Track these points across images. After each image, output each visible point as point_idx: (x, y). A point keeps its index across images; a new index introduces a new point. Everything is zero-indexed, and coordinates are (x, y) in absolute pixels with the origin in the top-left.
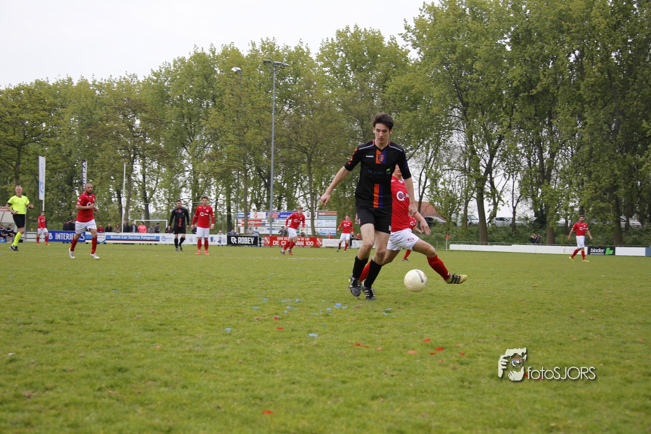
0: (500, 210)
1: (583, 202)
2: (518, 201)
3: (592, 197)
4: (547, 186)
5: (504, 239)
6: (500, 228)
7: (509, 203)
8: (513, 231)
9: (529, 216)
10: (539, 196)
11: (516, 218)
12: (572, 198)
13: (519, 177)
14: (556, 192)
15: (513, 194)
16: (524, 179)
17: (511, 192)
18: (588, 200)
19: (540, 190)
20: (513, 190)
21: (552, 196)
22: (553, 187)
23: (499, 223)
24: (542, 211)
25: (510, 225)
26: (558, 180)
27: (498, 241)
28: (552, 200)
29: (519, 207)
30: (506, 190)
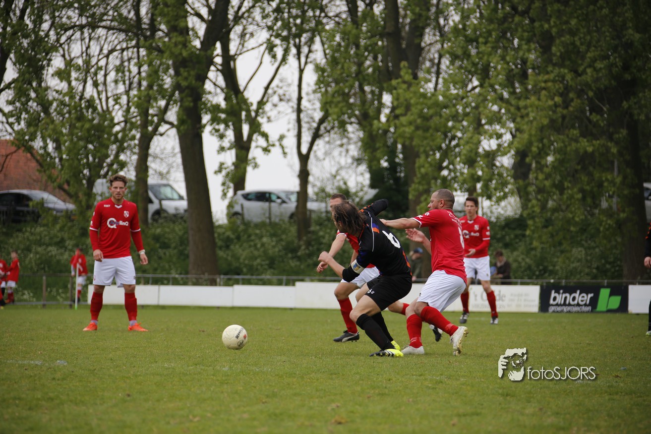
0: (256, 166)
1: (526, 136)
2: (316, 136)
3: (552, 121)
4: (410, 85)
5: (272, 263)
6: (257, 226)
7: (285, 142)
8: (299, 237)
9: (352, 186)
10: (383, 119)
11: (310, 191)
12: (490, 123)
13: (318, 54)
14: (437, 104)
15: (299, 111)
16: (333, 61)
17: (294, 103)
18: (542, 129)
19: (387, 99)
20: (300, 98)
21: (426, 118)
22: (431, 86)
23: (254, 209)
24: (393, 166)
25: (292, 216)
26: (445, 62)
27: (252, 270)
28: (426, 129)
29: (320, 154)
30: (275, 99)
